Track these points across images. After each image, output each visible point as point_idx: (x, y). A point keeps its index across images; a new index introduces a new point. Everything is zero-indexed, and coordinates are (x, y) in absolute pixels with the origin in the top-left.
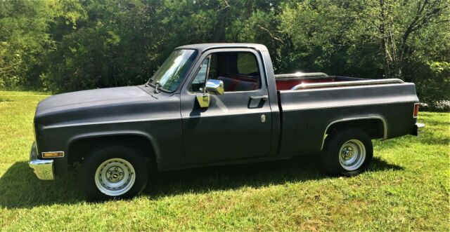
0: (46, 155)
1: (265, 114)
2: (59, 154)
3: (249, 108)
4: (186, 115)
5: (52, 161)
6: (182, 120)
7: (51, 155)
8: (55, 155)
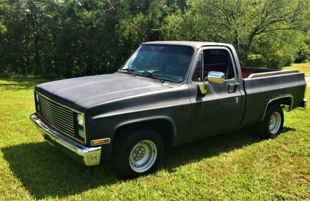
0: (95, 143)
1: (238, 97)
2: (105, 140)
3: (229, 93)
4: (193, 101)
5: (100, 148)
6: (191, 105)
7: (98, 142)
8: (102, 142)
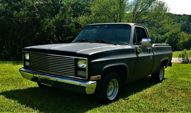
2: (98, 77)
3: (147, 53)
5: (96, 82)
8: (96, 78)
